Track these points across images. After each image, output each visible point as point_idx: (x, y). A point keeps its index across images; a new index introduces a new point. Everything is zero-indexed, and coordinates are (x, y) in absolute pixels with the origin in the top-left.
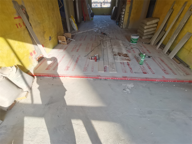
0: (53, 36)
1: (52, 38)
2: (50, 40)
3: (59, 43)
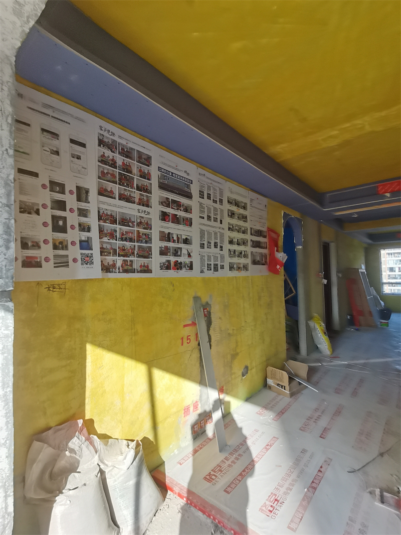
0: (254, 364)
1: (251, 369)
2: (243, 375)
3: (265, 385)
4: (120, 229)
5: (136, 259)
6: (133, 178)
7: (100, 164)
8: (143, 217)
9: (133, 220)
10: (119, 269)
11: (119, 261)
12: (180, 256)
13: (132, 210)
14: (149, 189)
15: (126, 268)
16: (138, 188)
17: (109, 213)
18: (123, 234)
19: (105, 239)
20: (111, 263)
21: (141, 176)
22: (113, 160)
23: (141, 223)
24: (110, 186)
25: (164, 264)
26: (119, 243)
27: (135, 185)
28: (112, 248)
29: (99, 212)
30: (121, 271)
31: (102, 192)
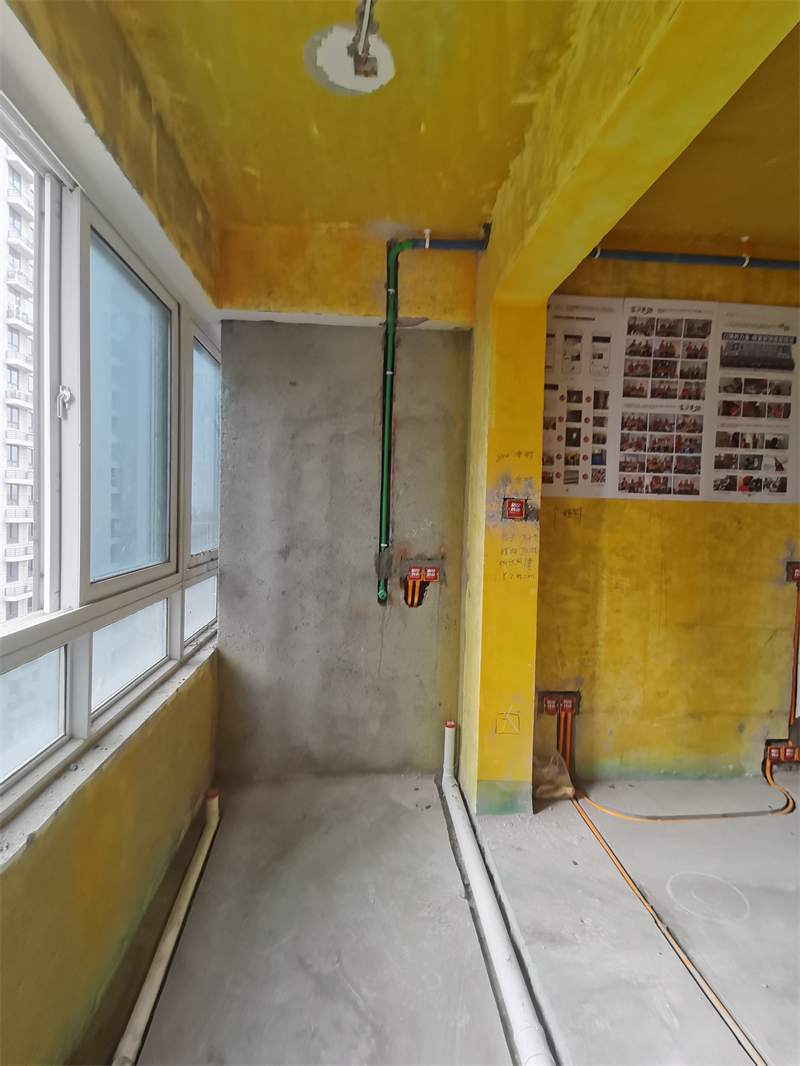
4: (651, 436)
5: (673, 474)
6: (675, 363)
7: (628, 357)
8: (687, 416)
9: (671, 421)
10: (647, 488)
11: (648, 477)
12: (759, 468)
13: (670, 408)
14: (702, 371)
15: (657, 487)
16: (683, 375)
17: (636, 417)
18: (655, 443)
19: (630, 451)
20: (636, 481)
21: (689, 357)
22: (646, 346)
23: (684, 424)
24: (639, 382)
25: (722, 481)
26: (649, 455)
27: (678, 372)
28: (638, 462)
29: (623, 418)
30: (650, 490)
31: (629, 392)
